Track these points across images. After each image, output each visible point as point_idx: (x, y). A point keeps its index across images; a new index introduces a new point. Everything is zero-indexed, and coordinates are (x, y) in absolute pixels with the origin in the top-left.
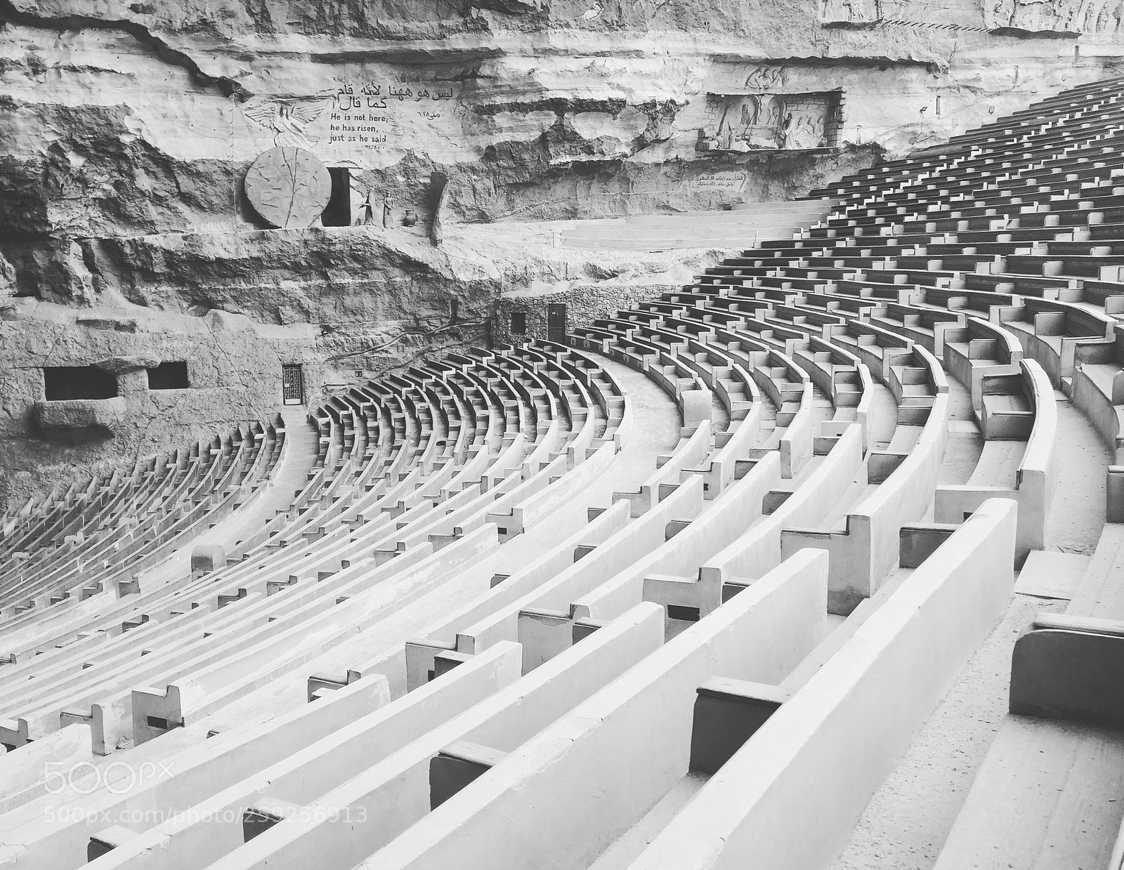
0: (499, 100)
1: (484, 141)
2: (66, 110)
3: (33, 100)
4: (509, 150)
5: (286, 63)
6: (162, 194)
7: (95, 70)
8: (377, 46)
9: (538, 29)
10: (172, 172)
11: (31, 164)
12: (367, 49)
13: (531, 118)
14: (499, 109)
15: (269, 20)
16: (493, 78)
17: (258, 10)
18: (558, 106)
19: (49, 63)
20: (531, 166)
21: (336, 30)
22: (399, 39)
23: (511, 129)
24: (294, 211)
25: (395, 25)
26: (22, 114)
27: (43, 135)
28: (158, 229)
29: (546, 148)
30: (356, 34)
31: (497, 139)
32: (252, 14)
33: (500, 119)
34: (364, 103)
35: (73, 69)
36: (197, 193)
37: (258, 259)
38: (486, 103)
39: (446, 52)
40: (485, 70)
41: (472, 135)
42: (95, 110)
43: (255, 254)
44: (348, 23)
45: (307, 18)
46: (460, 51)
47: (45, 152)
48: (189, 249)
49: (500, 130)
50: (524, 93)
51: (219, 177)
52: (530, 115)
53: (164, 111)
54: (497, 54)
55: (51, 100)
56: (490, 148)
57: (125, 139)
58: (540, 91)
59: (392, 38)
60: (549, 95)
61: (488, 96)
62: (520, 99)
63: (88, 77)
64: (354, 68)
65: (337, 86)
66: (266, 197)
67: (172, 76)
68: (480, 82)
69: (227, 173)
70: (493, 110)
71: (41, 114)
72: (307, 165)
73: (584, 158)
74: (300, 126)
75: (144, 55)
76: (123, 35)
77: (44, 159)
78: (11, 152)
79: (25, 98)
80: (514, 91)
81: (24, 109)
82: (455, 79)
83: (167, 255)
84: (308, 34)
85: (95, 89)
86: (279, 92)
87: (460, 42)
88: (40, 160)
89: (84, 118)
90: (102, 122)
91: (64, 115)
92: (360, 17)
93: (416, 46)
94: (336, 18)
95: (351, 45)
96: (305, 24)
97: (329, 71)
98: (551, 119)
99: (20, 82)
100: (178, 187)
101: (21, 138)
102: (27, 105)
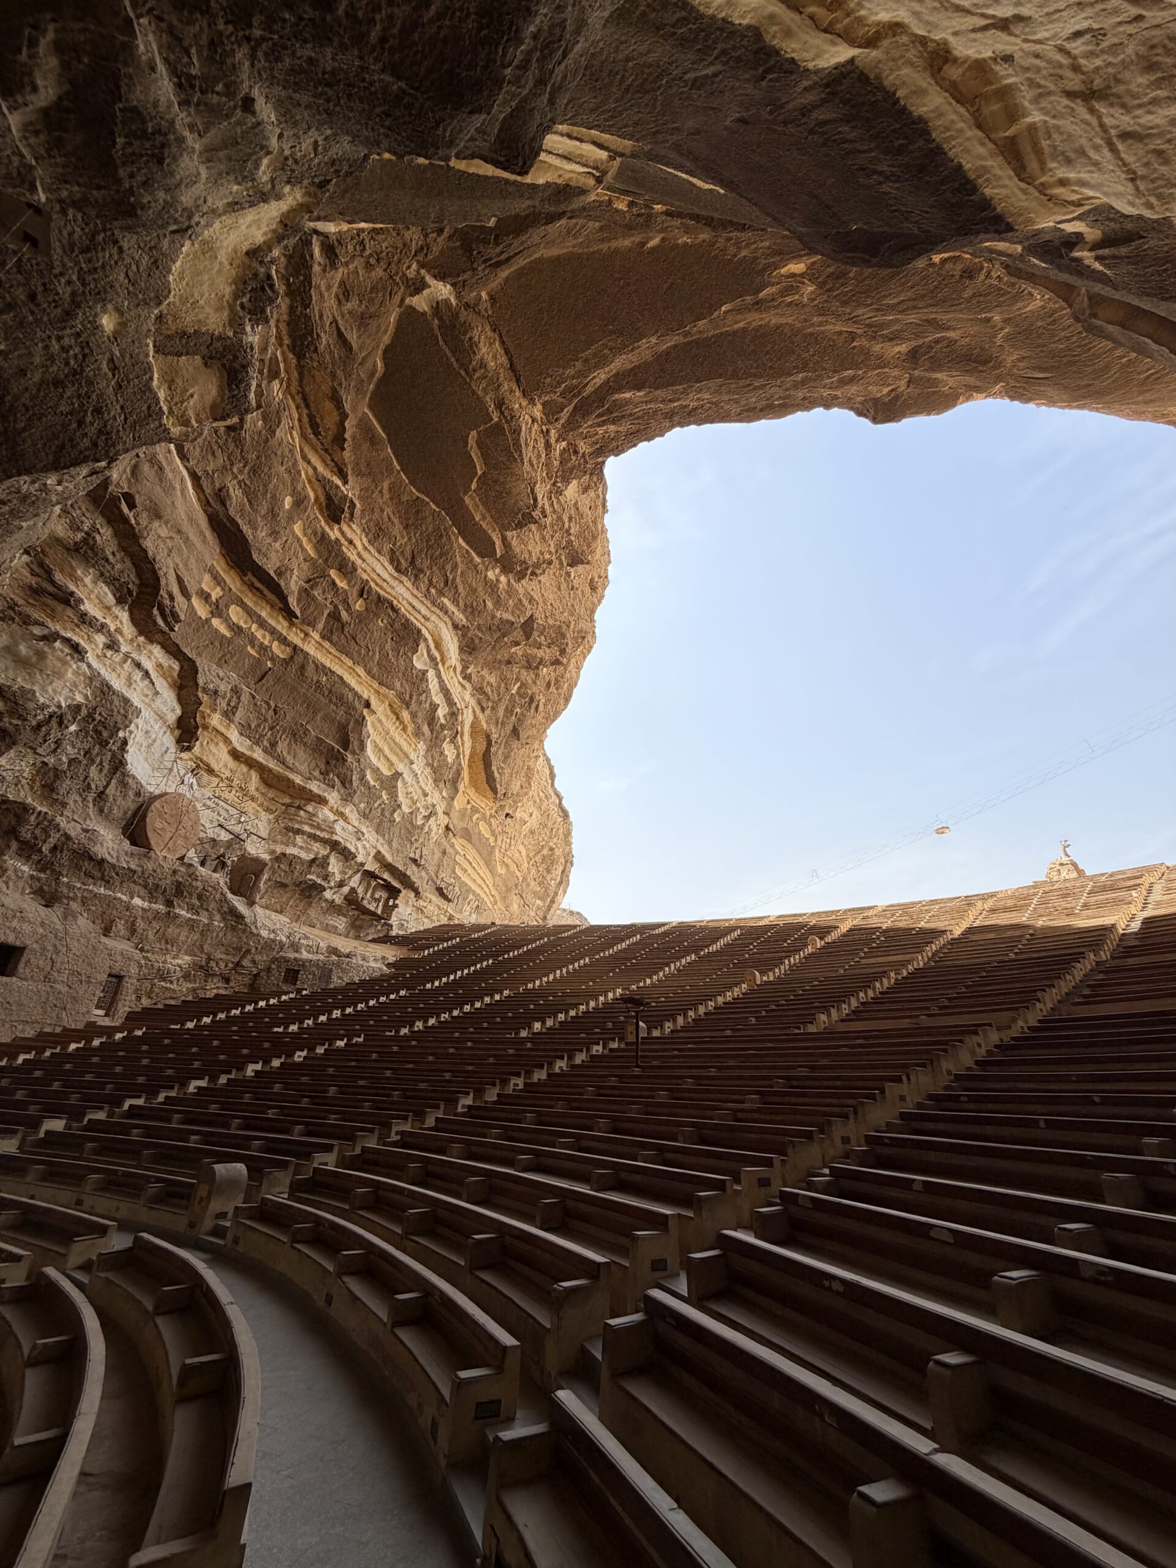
0: (306, 828)
1: (279, 849)
2: (109, 687)
3: (95, 664)
4: (291, 860)
5: (221, 744)
6: (93, 787)
7: (147, 674)
8: (272, 764)
9: (346, 800)
10: (115, 773)
11: (43, 707)
12: (264, 762)
13: (316, 846)
14: (303, 833)
15: (234, 714)
16: (312, 815)
17: (233, 704)
18: (335, 846)
19: (124, 648)
20: (296, 873)
21: (257, 743)
22: (288, 767)
23: (301, 848)
24: (170, 845)
25: (289, 759)
26: (78, 668)
27: (77, 693)
28: (65, 813)
29: (310, 866)
30: (265, 751)
31: (291, 850)
32: (228, 705)
33: (299, 840)
34: (234, 792)
35: (138, 665)
36: (111, 799)
37: (134, 872)
38: (296, 826)
39: (304, 788)
40: (310, 808)
41: (274, 841)
42: (126, 701)
43: (133, 867)
44: (265, 743)
45: (249, 726)
46: (311, 791)
47: (63, 705)
48: (86, 842)
49: (295, 846)
50: (323, 830)
51: (131, 793)
52: (317, 844)
53: (149, 729)
54: (322, 801)
55: (106, 674)
56: (284, 855)
57: (121, 734)
58: (332, 833)
59: (284, 764)
60: (335, 838)
61: (302, 823)
62: (318, 833)
63: (138, 675)
64: (244, 768)
65: (228, 774)
66: (158, 825)
67: (173, 710)
68: (302, 813)
69: (138, 794)
70: (298, 832)
71: (93, 677)
72: (192, 815)
73: (319, 881)
74: (195, 787)
75: (171, 686)
76: (176, 666)
77: (56, 710)
78: (36, 688)
79: (91, 660)
80: (318, 827)
81: (84, 666)
82: (283, 804)
83: (63, 839)
84: (241, 734)
85: (134, 686)
86: (205, 758)
87: (315, 787)
88: (53, 709)
89: (116, 702)
90: (122, 711)
91: (105, 690)
92: (273, 745)
93: (291, 776)
94: (262, 736)
95: (258, 755)
96: (246, 730)
97: (231, 763)
98: (324, 852)
99: (97, 646)
100: (106, 787)
101: (58, 684)
102: (89, 666)
